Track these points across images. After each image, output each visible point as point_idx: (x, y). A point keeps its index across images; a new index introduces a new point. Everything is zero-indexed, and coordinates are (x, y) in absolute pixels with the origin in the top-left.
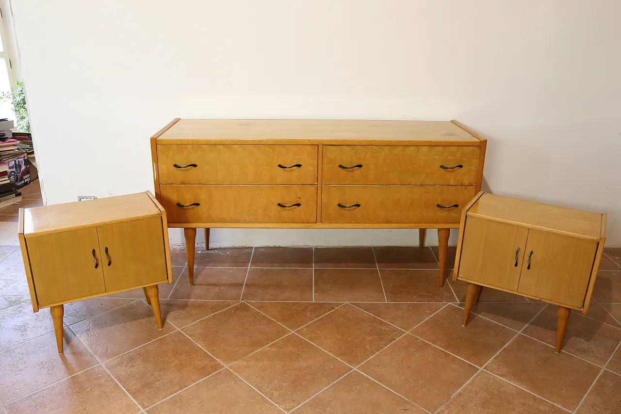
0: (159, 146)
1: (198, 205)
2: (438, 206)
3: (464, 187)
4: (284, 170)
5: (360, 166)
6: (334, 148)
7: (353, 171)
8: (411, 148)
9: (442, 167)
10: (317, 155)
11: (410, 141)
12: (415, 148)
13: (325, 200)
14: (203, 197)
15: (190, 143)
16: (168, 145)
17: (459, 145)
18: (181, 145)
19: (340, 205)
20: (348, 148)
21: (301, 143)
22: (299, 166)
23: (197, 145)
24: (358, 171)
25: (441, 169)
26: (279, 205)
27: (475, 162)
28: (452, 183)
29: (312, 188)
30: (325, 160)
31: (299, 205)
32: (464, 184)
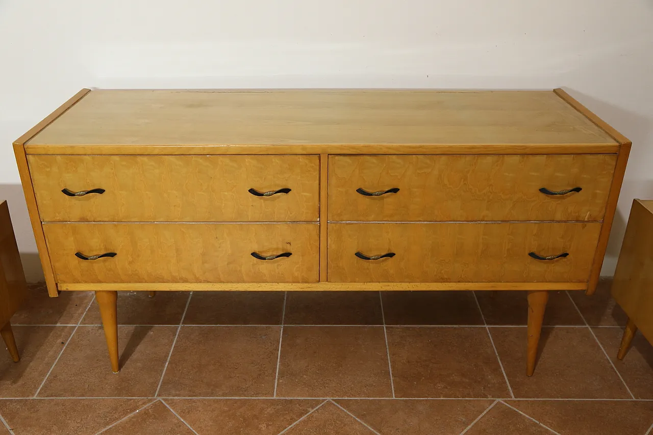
0: (30, 158)
1: (112, 255)
2: (532, 255)
3: (580, 224)
4: (261, 199)
5: (395, 190)
6: (347, 159)
7: (383, 198)
8: (489, 159)
9: (543, 191)
10: (317, 172)
11: (485, 147)
12: (495, 158)
13: (333, 246)
14: (119, 242)
15: (89, 152)
16: (47, 156)
17: (578, 153)
18: (72, 157)
19: (359, 255)
20: (373, 160)
21: (289, 151)
22: (286, 191)
23: (102, 156)
24: (391, 199)
25: (542, 195)
26: (254, 254)
27: (605, 181)
28: (559, 216)
29: (311, 227)
30: (333, 181)
31: (288, 255)
32: (581, 219)
